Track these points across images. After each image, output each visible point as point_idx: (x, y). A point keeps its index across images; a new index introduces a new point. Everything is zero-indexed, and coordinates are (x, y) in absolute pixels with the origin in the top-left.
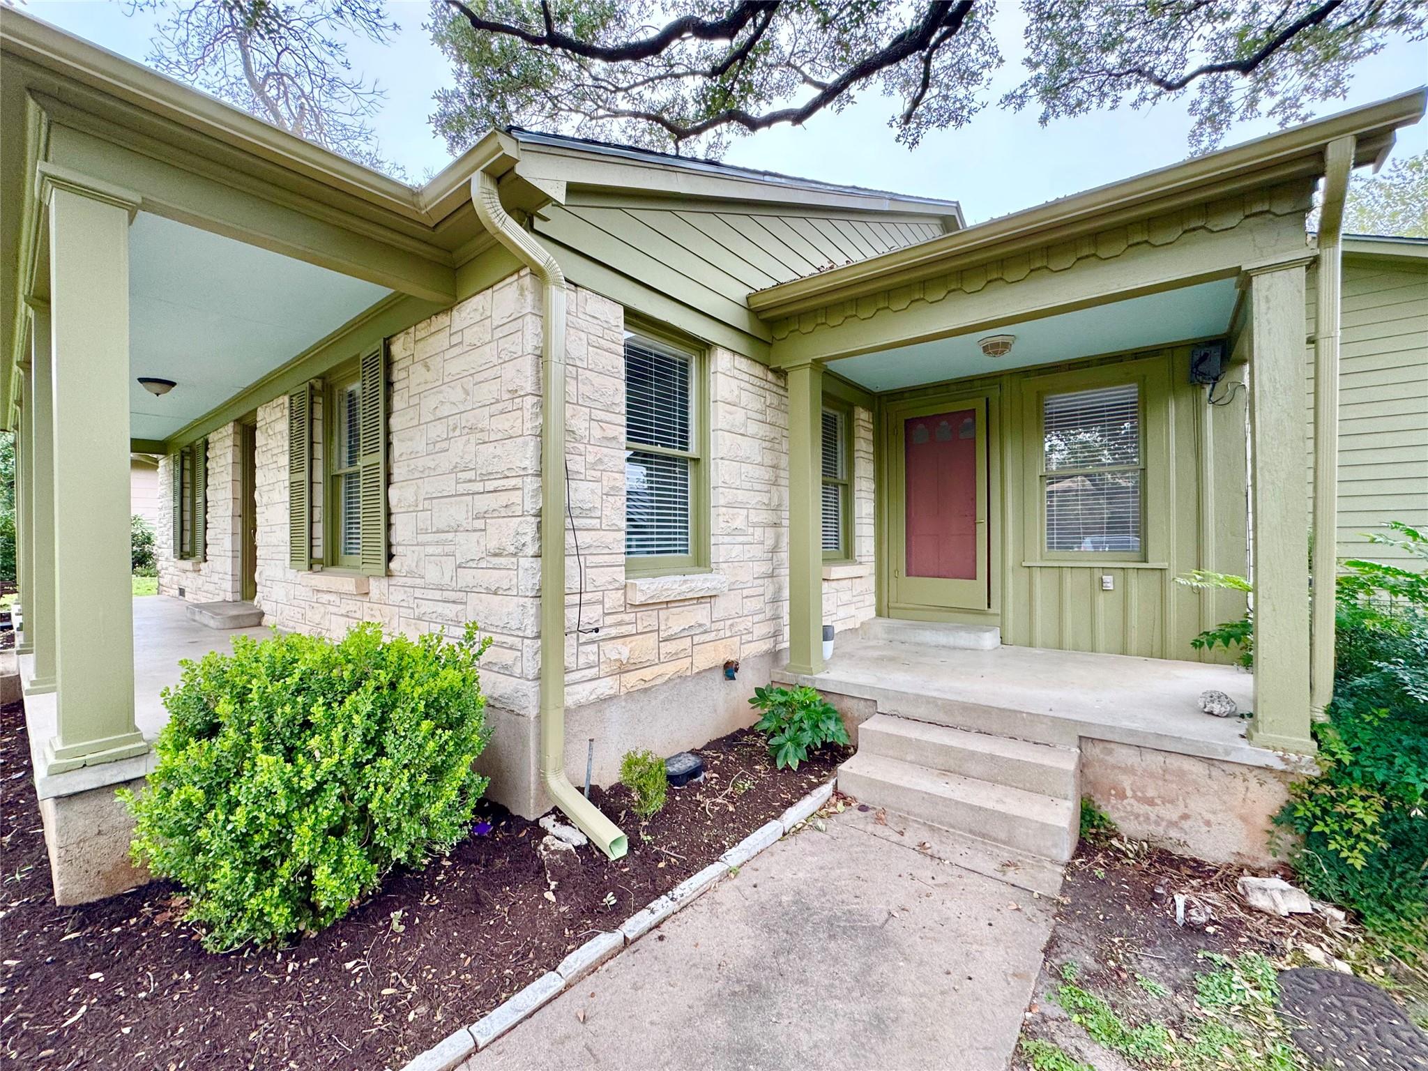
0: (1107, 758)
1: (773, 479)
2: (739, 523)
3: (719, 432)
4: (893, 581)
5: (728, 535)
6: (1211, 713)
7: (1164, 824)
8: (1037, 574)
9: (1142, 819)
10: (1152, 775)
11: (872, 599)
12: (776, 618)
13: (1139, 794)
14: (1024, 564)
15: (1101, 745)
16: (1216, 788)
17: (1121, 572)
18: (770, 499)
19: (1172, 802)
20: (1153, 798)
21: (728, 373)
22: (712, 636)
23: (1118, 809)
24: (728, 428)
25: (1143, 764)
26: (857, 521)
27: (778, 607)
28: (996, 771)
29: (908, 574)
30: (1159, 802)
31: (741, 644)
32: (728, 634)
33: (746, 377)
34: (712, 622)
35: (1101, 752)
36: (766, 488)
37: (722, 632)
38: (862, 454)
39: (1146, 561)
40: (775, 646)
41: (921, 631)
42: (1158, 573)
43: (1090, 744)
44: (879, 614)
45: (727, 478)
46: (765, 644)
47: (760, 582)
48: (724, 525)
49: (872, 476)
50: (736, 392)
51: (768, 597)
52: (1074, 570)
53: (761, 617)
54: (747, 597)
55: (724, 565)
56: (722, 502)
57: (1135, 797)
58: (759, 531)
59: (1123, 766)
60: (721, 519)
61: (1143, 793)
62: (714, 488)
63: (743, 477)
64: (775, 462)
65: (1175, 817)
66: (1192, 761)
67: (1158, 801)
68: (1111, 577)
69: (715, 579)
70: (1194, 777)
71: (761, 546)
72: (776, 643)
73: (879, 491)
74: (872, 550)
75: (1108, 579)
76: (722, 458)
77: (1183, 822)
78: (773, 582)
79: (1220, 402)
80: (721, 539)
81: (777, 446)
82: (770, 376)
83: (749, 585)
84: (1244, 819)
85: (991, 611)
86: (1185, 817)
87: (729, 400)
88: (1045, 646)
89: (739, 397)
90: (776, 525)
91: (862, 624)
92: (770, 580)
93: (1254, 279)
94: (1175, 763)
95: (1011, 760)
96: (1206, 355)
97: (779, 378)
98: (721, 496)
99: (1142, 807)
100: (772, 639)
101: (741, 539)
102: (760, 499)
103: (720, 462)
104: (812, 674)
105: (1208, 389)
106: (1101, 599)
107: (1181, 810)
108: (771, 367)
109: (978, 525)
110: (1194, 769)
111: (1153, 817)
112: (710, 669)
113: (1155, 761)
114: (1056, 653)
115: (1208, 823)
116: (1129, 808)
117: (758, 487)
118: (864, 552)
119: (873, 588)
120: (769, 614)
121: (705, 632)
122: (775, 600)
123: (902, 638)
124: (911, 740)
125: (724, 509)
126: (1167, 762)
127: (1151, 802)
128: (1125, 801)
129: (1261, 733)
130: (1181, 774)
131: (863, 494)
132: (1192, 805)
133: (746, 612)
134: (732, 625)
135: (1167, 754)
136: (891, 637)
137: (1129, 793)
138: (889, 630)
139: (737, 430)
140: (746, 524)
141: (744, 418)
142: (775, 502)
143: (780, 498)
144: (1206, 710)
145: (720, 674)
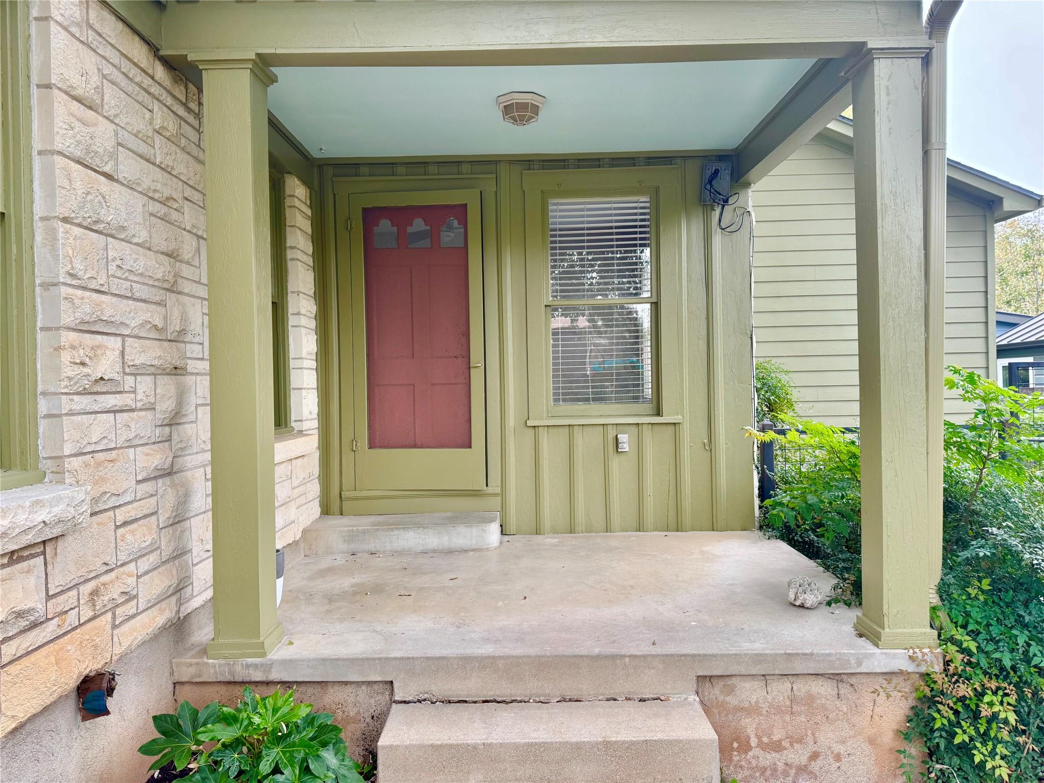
0: (728, 699)
1: (171, 278)
2: (107, 366)
3: (58, 159)
4: (348, 457)
5: (85, 392)
6: (802, 606)
7: (793, 772)
8: (543, 435)
9: (768, 773)
10: (779, 710)
11: (315, 489)
12: (179, 554)
13: (765, 740)
14: (529, 423)
15: (721, 683)
16: (845, 709)
17: (634, 429)
18: (165, 318)
19: (800, 741)
20: (780, 741)
21: (74, 30)
22: (50, 630)
23: (741, 767)
24: (78, 153)
25: (769, 698)
26: (292, 364)
27: (182, 532)
28: (612, 767)
29: (372, 446)
30: (788, 745)
31: (114, 627)
32: (87, 613)
33: (115, 58)
34: (49, 597)
35: (722, 692)
36: (158, 296)
37: (74, 613)
38: (299, 255)
39: (658, 413)
40: (178, 611)
41: (401, 532)
42: (672, 428)
43: (708, 684)
44: (326, 511)
45: (79, 266)
46: (162, 611)
47: (148, 487)
48: (70, 371)
49: (312, 293)
50: (95, 80)
51: (164, 517)
52: (585, 429)
53: (153, 558)
54: (125, 524)
55: (76, 462)
56: (67, 319)
57: (760, 745)
58: (145, 384)
59: (746, 704)
60: (66, 357)
61: (769, 737)
62: (46, 286)
63: (112, 268)
64: (172, 246)
65: (804, 760)
66: (820, 681)
67: (785, 744)
68: (626, 436)
69: (59, 500)
70: (823, 701)
71: (149, 415)
72: (180, 603)
73: (323, 317)
74: (315, 410)
75: (623, 438)
76: (65, 220)
77: (813, 763)
78: (173, 485)
79: (728, 230)
80: (66, 404)
81: (175, 216)
82: (160, 72)
83: (128, 498)
84: (872, 741)
85: (490, 490)
86: (814, 756)
87: (79, 92)
88: (555, 531)
89: (99, 90)
90: (177, 371)
91: (305, 532)
92: (167, 480)
93: (876, 61)
94: (802, 687)
95: (633, 743)
96: (717, 172)
97: (176, 80)
98: (64, 305)
99: (768, 756)
100: (174, 599)
101: (112, 401)
102: (147, 316)
103: (61, 227)
104: (264, 655)
105: (718, 211)
106: (616, 463)
107: (811, 748)
108: (162, 53)
109: (472, 371)
110: (822, 691)
111: (780, 765)
112: (46, 709)
113: (780, 691)
114: (571, 541)
115: (838, 757)
116: (754, 763)
117: (141, 291)
118: (305, 414)
119: (316, 471)
120: (167, 550)
121: (34, 625)
122: (178, 520)
123: (371, 546)
124: (475, 747)
125: (73, 336)
126: (795, 688)
127: (777, 747)
128: (751, 754)
129: (887, 630)
130: (810, 699)
131: (303, 321)
132: (821, 738)
133: (123, 557)
134: (95, 593)
135: (794, 678)
136: (353, 546)
137: (754, 742)
138: (352, 537)
139: (96, 162)
140: (118, 368)
141: (113, 142)
142: (175, 325)
143: (184, 318)
144: (798, 603)
145: (69, 711)
